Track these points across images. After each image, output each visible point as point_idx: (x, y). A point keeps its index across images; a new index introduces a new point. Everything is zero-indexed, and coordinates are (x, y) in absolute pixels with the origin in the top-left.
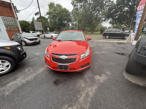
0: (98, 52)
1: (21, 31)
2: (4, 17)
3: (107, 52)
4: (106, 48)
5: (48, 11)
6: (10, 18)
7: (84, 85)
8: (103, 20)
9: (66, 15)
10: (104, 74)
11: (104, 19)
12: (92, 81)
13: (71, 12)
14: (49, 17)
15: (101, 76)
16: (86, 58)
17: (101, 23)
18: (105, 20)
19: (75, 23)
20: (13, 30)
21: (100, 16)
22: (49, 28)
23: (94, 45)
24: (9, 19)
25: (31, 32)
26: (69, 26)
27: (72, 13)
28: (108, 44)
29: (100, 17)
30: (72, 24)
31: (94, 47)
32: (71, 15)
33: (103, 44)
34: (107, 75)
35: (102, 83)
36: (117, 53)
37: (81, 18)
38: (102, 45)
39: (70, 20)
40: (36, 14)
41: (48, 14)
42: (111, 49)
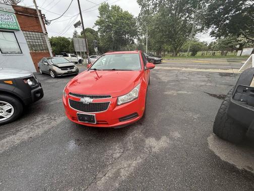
0: (173, 91)
1: (52, 55)
2: (28, 32)
3: (190, 93)
4: (192, 83)
5: (98, 19)
6: (36, 33)
7: (118, 155)
8: (198, 30)
9: (127, 24)
10: (166, 135)
11: (199, 27)
12: (136, 148)
13: (136, 18)
14: (99, 28)
15: (158, 138)
16: (131, 102)
17: (194, 35)
18: (201, 30)
19: (143, 37)
20: (40, 53)
21: (192, 22)
22: (97, 48)
23: (170, 79)
24: (35, 36)
25: (69, 55)
26: (133, 43)
27: (139, 20)
28: (199, 76)
29: (192, 24)
30: (139, 39)
31: (169, 82)
32: (137, 24)
33: (190, 76)
34: (171, 139)
35: (155, 153)
36: (211, 95)
37: (153, 27)
38: (185, 78)
39: (134, 33)
40: (76, 26)
41: (98, 23)
42: (201, 86)
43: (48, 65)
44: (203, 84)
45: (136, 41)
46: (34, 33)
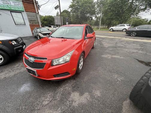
0: (109, 55)
1: (41, 26)
2: (28, 13)
3: (122, 58)
4: (126, 50)
5: (71, 4)
9: (89, 7)
10: (89, 92)
11: (142, 7)
13: (95, 2)
14: (71, 10)
15: (82, 94)
17: (137, 13)
18: (144, 10)
19: (99, 15)
20: (34, 25)
21: (137, 4)
22: (68, 22)
23: (110, 45)
25: (52, 26)
26: (92, 19)
27: (97, 3)
28: (134, 45)
29: (137, 5)
30: (96, 17)
31: (109, 47)
32: (96, 6)
33: (126, 44)
34: (92, 96)
35: (74, 108)
37: (107, 8)
38: (122, 46)
39: (93, 13)
40: (56, 8)
41: (71, 7)
42: (133, 53)
43: (37, 32)
44: (135, 51)
45: (94, 18)
46: (32, 13)
